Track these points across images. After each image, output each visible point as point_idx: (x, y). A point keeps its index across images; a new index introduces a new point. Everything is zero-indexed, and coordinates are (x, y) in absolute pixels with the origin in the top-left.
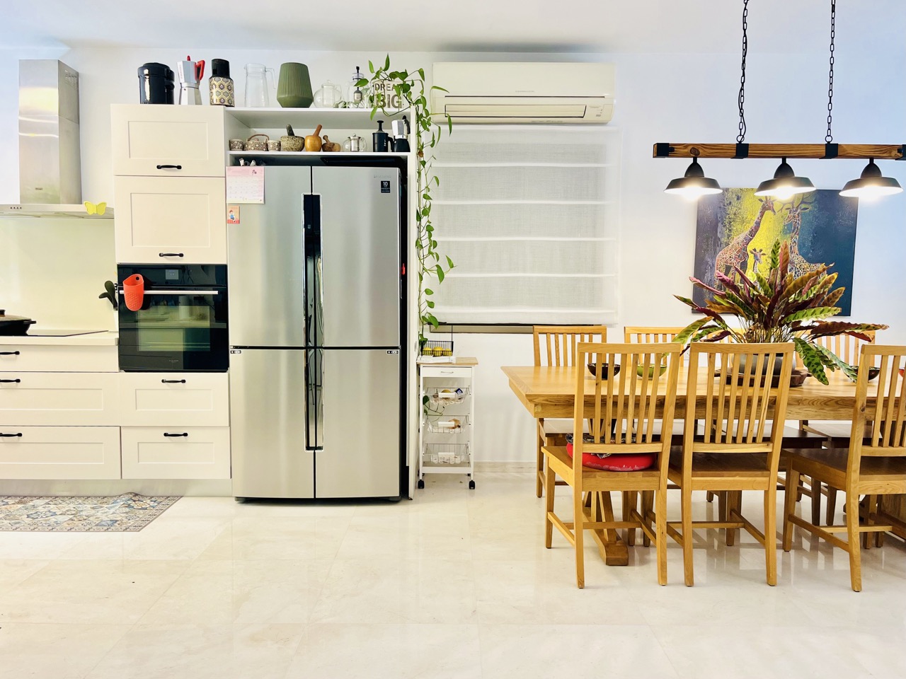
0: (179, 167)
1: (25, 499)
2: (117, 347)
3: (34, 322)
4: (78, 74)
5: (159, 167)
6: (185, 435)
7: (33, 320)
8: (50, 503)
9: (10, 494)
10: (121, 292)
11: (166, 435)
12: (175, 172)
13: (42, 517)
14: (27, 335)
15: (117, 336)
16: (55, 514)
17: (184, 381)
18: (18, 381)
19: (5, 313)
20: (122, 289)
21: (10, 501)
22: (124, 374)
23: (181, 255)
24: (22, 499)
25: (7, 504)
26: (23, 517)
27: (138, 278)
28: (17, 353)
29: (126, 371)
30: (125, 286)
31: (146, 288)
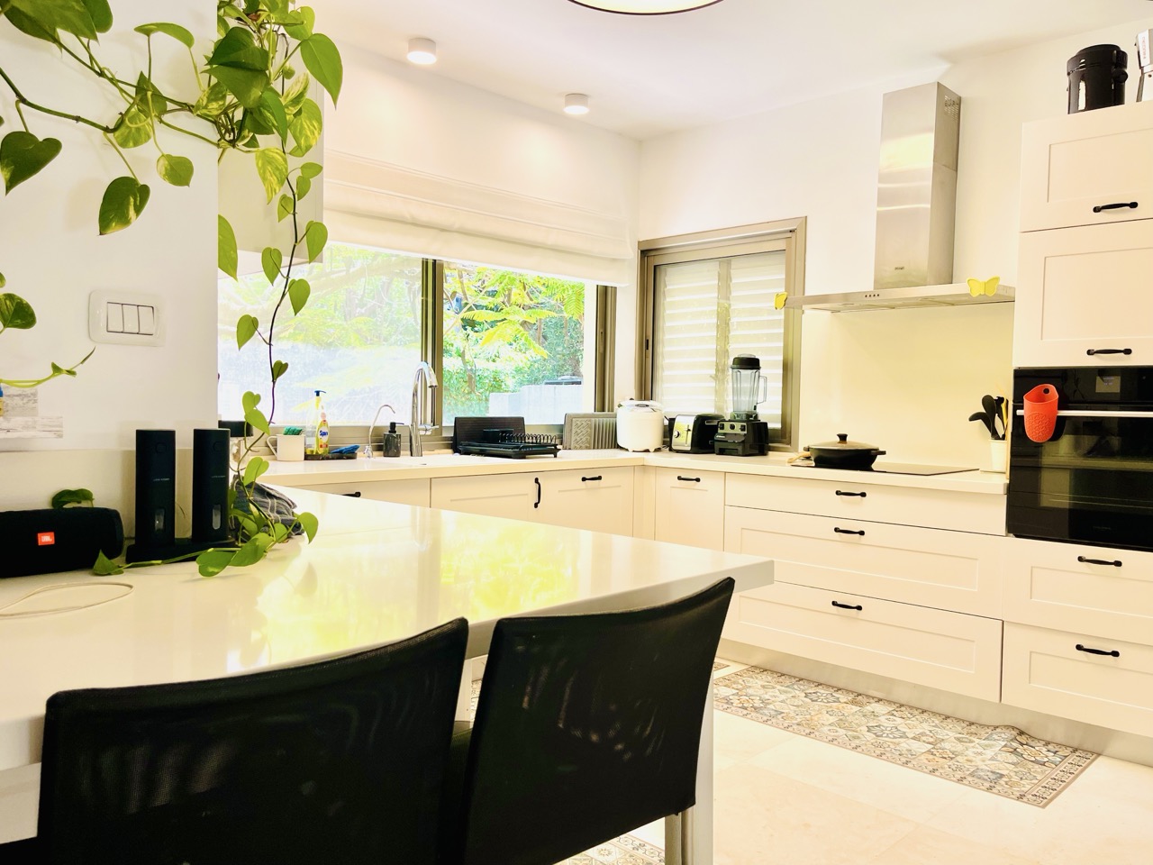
0: (1134, 205)
1: (860, 697)
2: (1006, 496)
3: (883, 453)
4: (960, 99)
5: (1096, 210)
6: (1115, 654)
7: (881, 450)
8: (895, 713)
9: (841, 686)
10: (1019, 412)
11: (1079, 647)
12: (1127, 213)
13: (887, 736)
14: (872, 470)
15: (1005, 480)
16: (904, 736)
17: (1118, 564)
18: (862, 533)
19: (848, 439)
20: (1022, 408)
21: (843, 697)
22: (1012, 539)
23: (1128, 352)
24: (858, 697)
25: (838, 700)
26: (861, 728)
27: (1047, 391)
28: (863, 495)
29: (1017, 536)
30: (1026, 403)
31: (1061, 407)
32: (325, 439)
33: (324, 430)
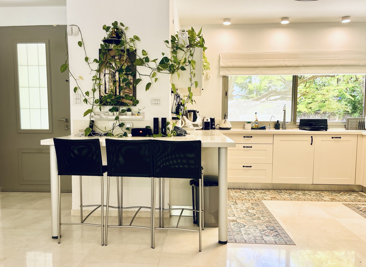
32: (257, 125)
33: (257, 122)
